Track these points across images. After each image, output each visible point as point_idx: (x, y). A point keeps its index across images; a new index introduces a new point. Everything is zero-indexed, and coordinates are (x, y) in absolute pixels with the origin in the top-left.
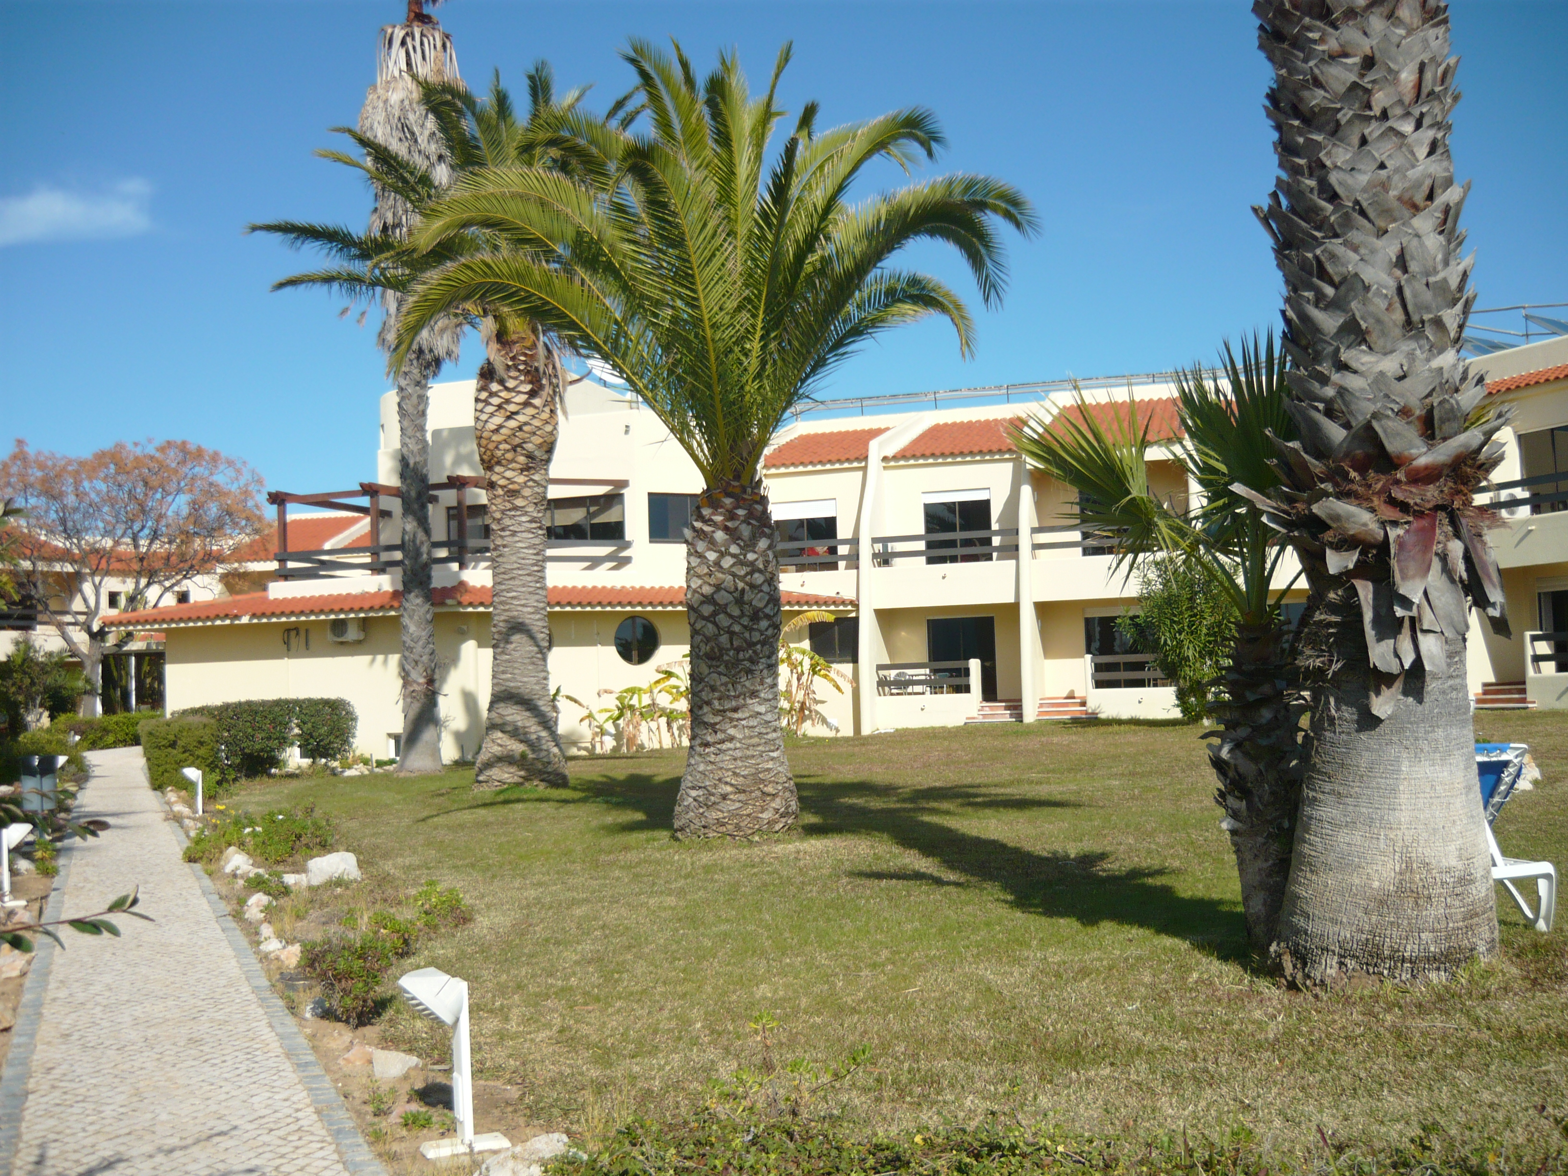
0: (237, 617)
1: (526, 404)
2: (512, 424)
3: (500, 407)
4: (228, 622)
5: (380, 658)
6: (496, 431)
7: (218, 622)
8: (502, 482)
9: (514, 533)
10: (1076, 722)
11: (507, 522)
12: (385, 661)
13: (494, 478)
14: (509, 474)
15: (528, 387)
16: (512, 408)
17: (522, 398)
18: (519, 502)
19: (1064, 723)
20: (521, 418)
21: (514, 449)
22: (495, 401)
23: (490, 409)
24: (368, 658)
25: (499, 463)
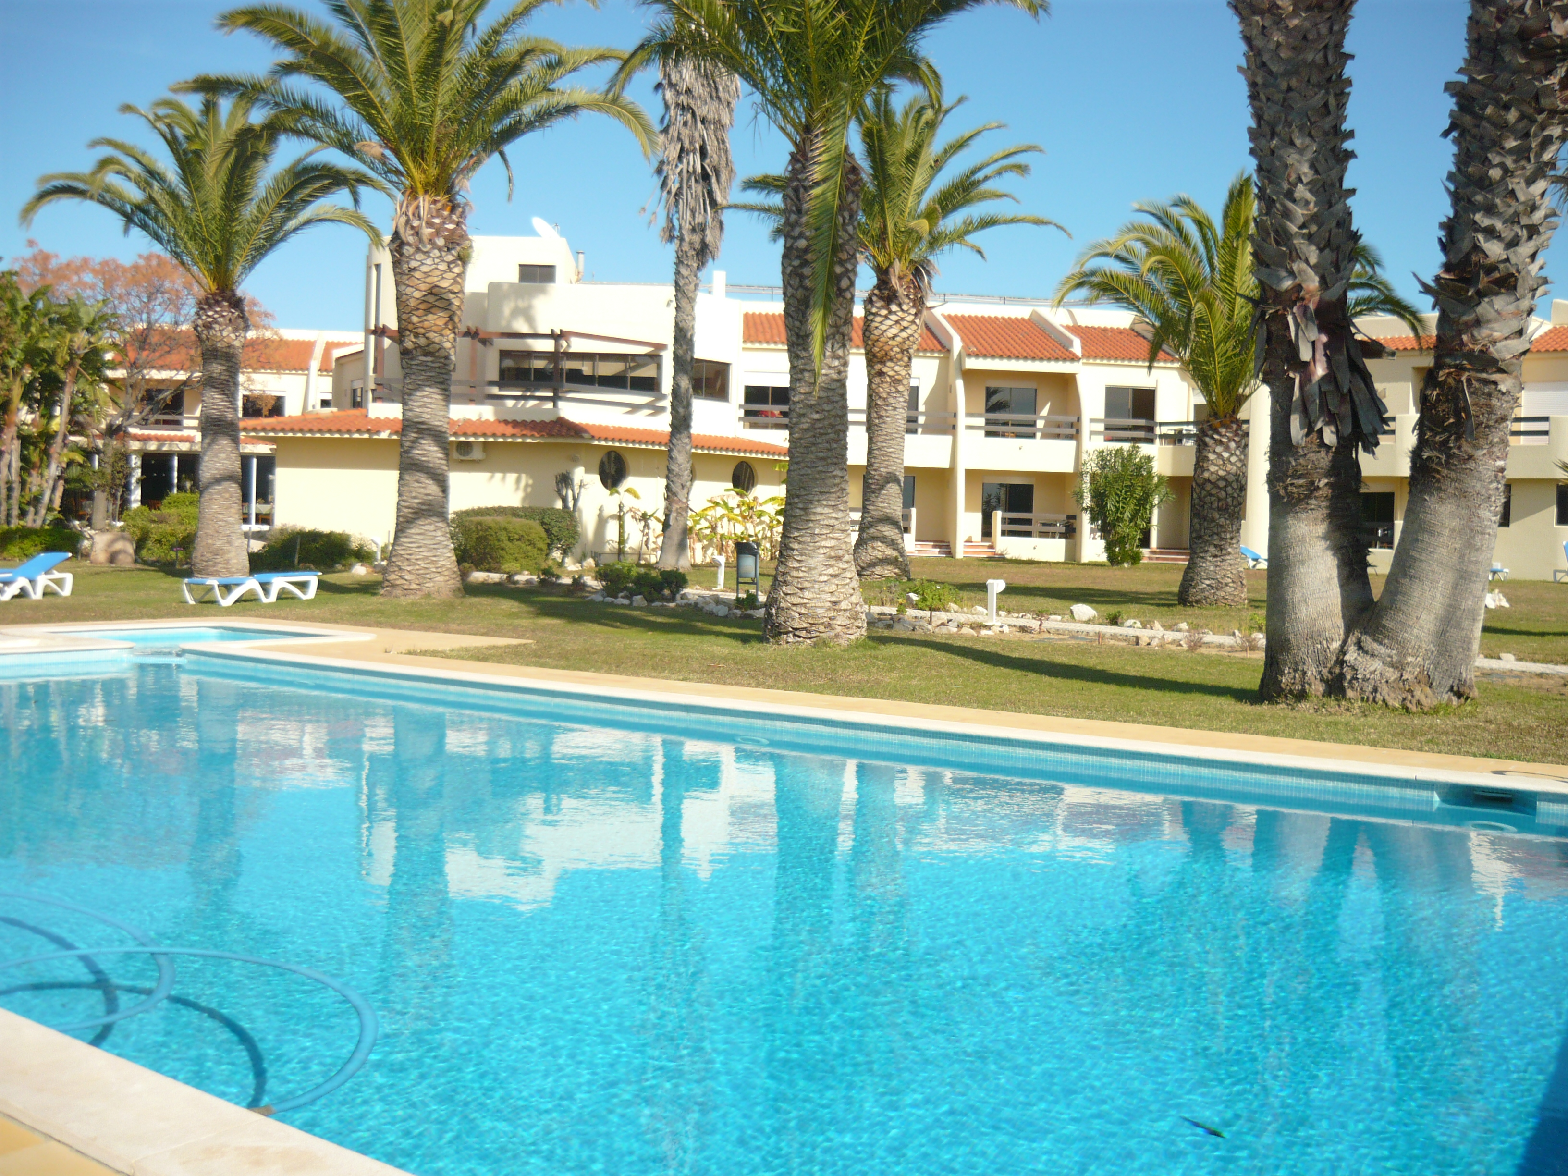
0: (378, 432)
1: (913, 322)
2: (904, 335)
3: (897, 322)
4: (366, 436)
5: (499, 476)
6: (893, 338)
7: (356, 436)
8: (891, 373)
9: (895, 409)
10: (990, 559)
11: (891, 400)
12: (504, 479)
13: (885, 370)
14: (897, 368)
15: (913, 311)
16: (905, 324)
17: (910, 318)
18: (901, 388)
19: (982, 559)
20: (909, 331)
21: (902, 351)
22: (894, 317)
23: (889, 322)
24: (488, 475)
25: (891, 360)
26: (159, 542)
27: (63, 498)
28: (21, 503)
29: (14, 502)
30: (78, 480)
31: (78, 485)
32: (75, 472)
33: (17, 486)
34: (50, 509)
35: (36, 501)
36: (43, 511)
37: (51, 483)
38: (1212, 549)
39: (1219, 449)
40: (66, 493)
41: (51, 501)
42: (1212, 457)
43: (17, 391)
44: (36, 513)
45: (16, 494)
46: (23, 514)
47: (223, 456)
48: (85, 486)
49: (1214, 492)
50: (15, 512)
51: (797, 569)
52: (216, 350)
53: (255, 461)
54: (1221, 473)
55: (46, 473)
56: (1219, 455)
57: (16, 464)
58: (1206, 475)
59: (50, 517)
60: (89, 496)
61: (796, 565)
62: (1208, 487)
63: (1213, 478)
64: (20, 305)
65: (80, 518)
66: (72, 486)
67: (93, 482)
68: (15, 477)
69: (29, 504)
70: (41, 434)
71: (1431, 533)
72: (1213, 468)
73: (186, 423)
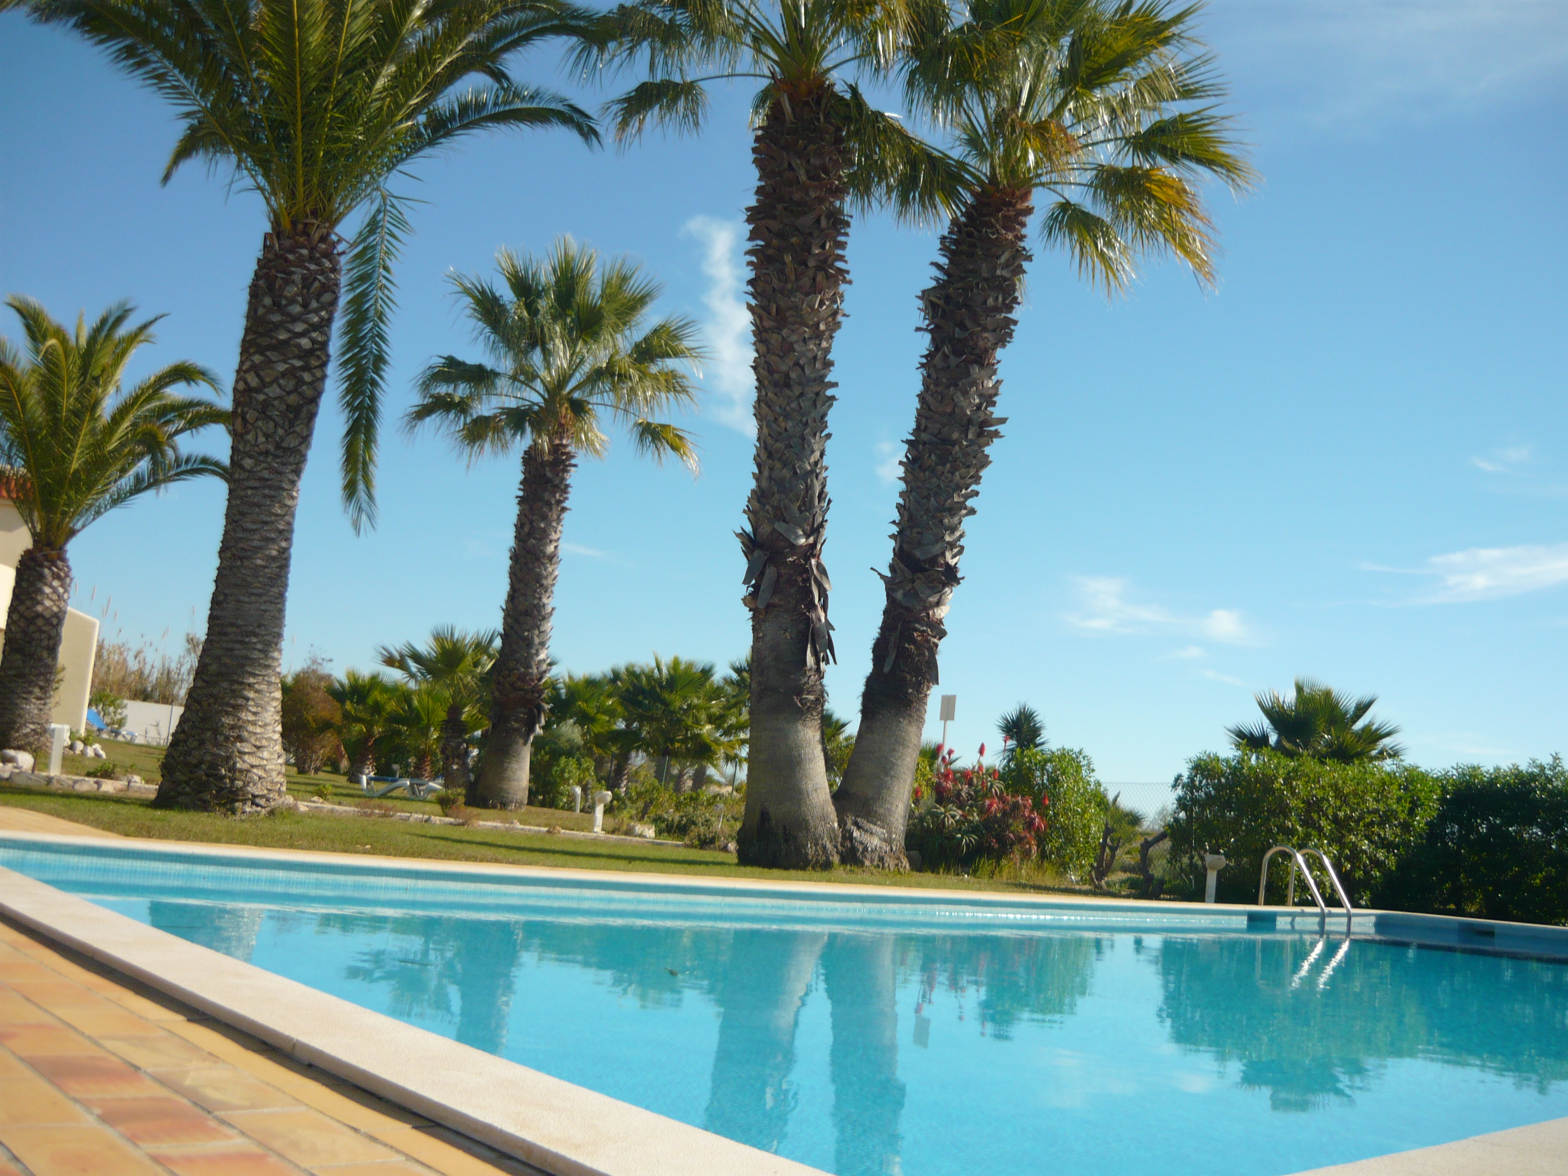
38: (37, 691)
39: (56, 583)
42: (47, 590)
49: (46, 628)
51: (254, 723)
54: (55, 609)
56: (55, 591)
58: (39, 608)
61: (251, 718)
62: (40, 622)
63: (47, 614)
71: (903, 745)
72: (48, 603)
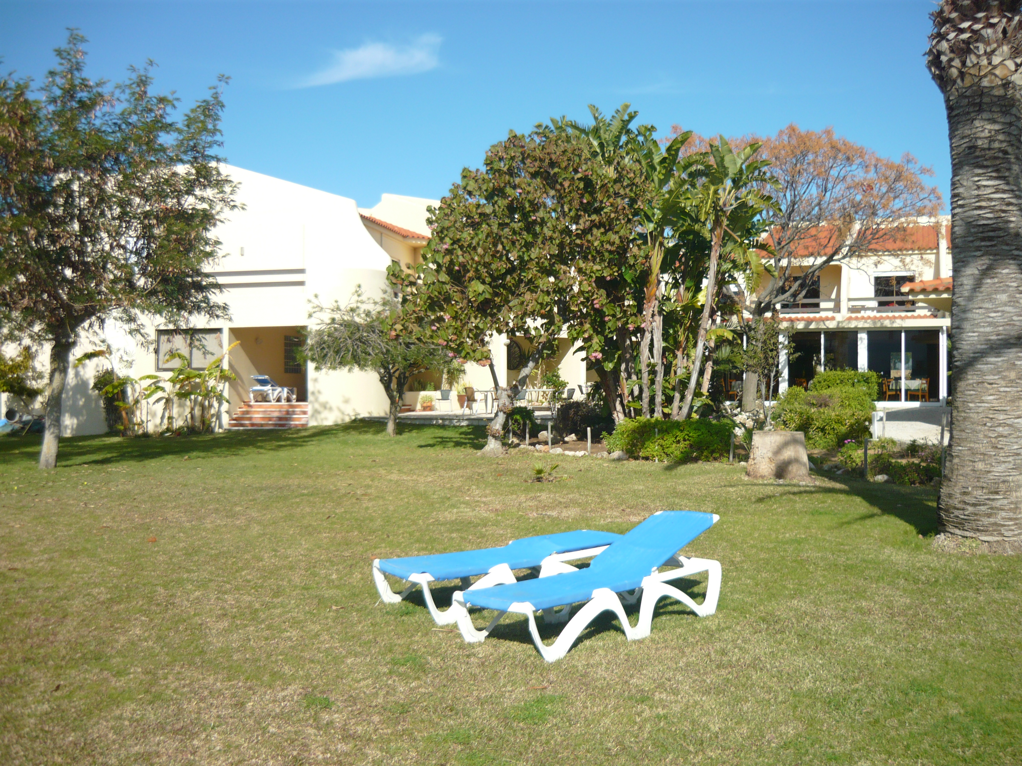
26: (823, 430)
27: (712, 379)
28: (665, 388)
29: (658, 387)
30: (728, 361)
31: (729, 367)
32: (725, 352)
33: (660, 369)
34: (697, 394)
35: (683, 384)
36: (689, 397)
37: (698, 364)
40: (714, 374)
41: (699, 384)
43: (657, 259)
44: (682, 398)
45: (660, 378)
46: (669, 400)
47: (1003, 297)
48: (736, 368)
50: (659, 399)
52: (982, 92)
53: (903, 335)
55: (692, 353)
57: (659, 344)
59: (698, 403)
60: (739, 378)
64: (657, 159)
65: (731, 398)
66: (722, 367)
67: (741, 361)
68: (657, 359)
69: (674, 389)
70: (685, 309)
73: (823, 305)
